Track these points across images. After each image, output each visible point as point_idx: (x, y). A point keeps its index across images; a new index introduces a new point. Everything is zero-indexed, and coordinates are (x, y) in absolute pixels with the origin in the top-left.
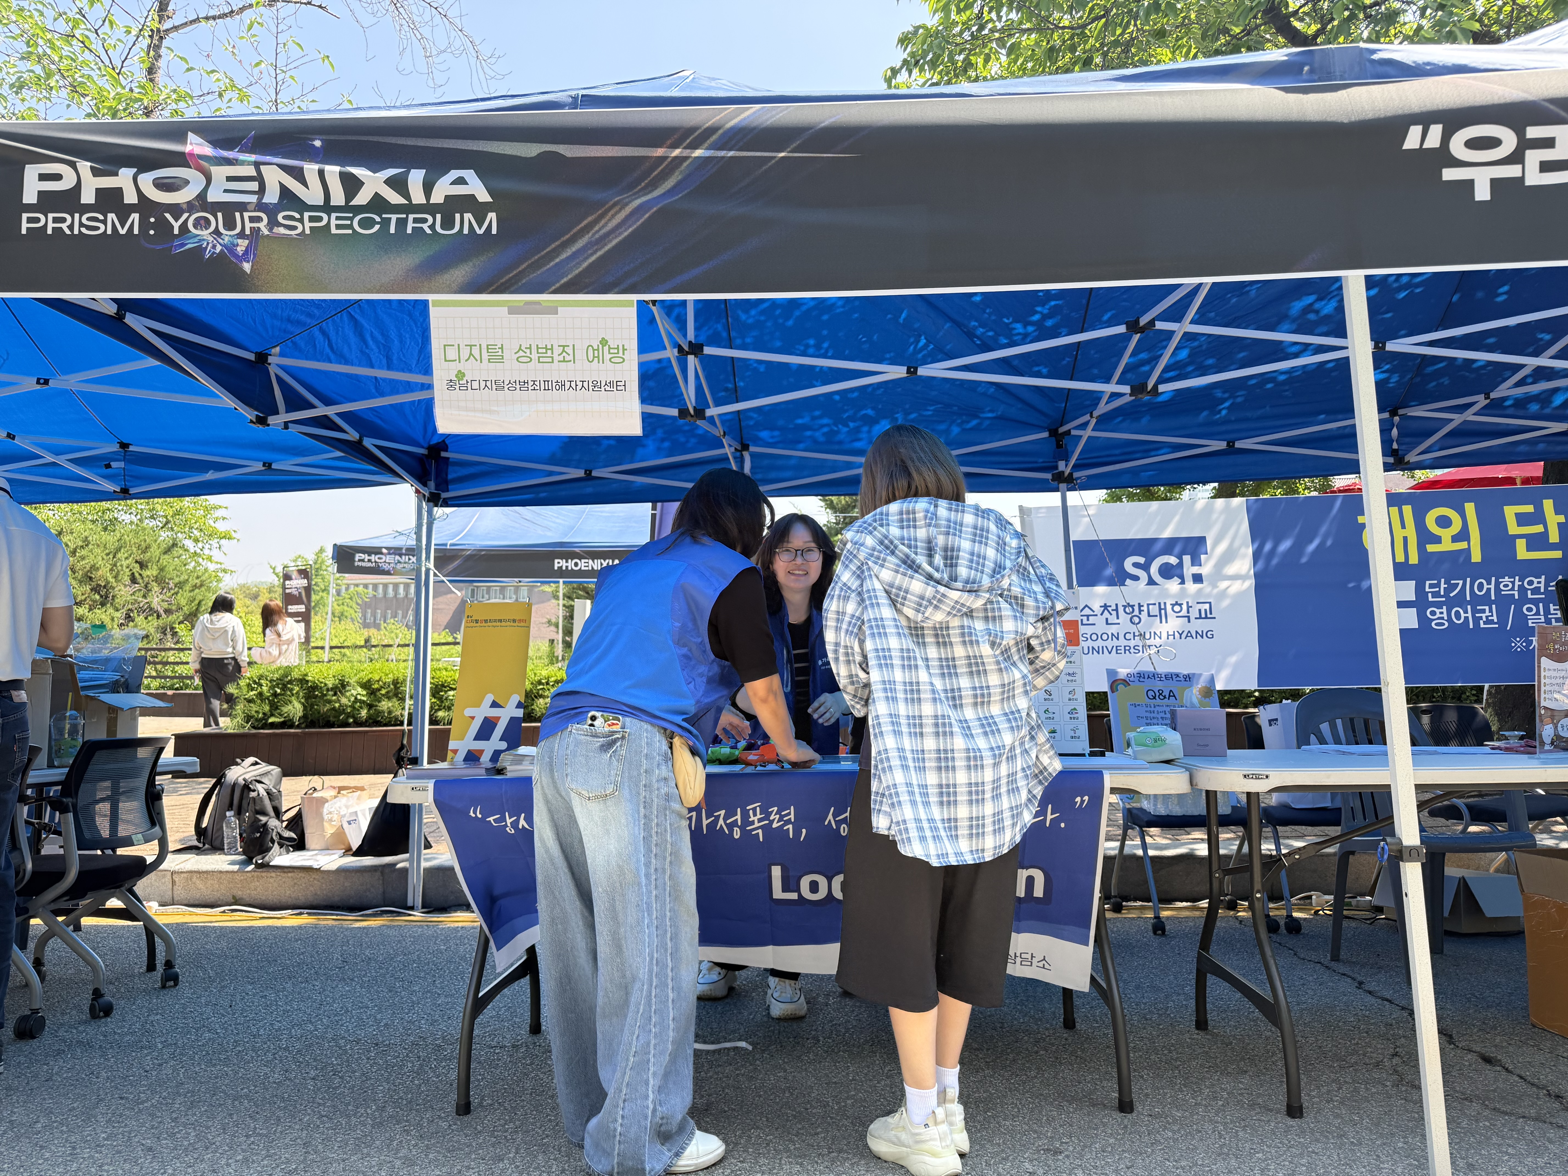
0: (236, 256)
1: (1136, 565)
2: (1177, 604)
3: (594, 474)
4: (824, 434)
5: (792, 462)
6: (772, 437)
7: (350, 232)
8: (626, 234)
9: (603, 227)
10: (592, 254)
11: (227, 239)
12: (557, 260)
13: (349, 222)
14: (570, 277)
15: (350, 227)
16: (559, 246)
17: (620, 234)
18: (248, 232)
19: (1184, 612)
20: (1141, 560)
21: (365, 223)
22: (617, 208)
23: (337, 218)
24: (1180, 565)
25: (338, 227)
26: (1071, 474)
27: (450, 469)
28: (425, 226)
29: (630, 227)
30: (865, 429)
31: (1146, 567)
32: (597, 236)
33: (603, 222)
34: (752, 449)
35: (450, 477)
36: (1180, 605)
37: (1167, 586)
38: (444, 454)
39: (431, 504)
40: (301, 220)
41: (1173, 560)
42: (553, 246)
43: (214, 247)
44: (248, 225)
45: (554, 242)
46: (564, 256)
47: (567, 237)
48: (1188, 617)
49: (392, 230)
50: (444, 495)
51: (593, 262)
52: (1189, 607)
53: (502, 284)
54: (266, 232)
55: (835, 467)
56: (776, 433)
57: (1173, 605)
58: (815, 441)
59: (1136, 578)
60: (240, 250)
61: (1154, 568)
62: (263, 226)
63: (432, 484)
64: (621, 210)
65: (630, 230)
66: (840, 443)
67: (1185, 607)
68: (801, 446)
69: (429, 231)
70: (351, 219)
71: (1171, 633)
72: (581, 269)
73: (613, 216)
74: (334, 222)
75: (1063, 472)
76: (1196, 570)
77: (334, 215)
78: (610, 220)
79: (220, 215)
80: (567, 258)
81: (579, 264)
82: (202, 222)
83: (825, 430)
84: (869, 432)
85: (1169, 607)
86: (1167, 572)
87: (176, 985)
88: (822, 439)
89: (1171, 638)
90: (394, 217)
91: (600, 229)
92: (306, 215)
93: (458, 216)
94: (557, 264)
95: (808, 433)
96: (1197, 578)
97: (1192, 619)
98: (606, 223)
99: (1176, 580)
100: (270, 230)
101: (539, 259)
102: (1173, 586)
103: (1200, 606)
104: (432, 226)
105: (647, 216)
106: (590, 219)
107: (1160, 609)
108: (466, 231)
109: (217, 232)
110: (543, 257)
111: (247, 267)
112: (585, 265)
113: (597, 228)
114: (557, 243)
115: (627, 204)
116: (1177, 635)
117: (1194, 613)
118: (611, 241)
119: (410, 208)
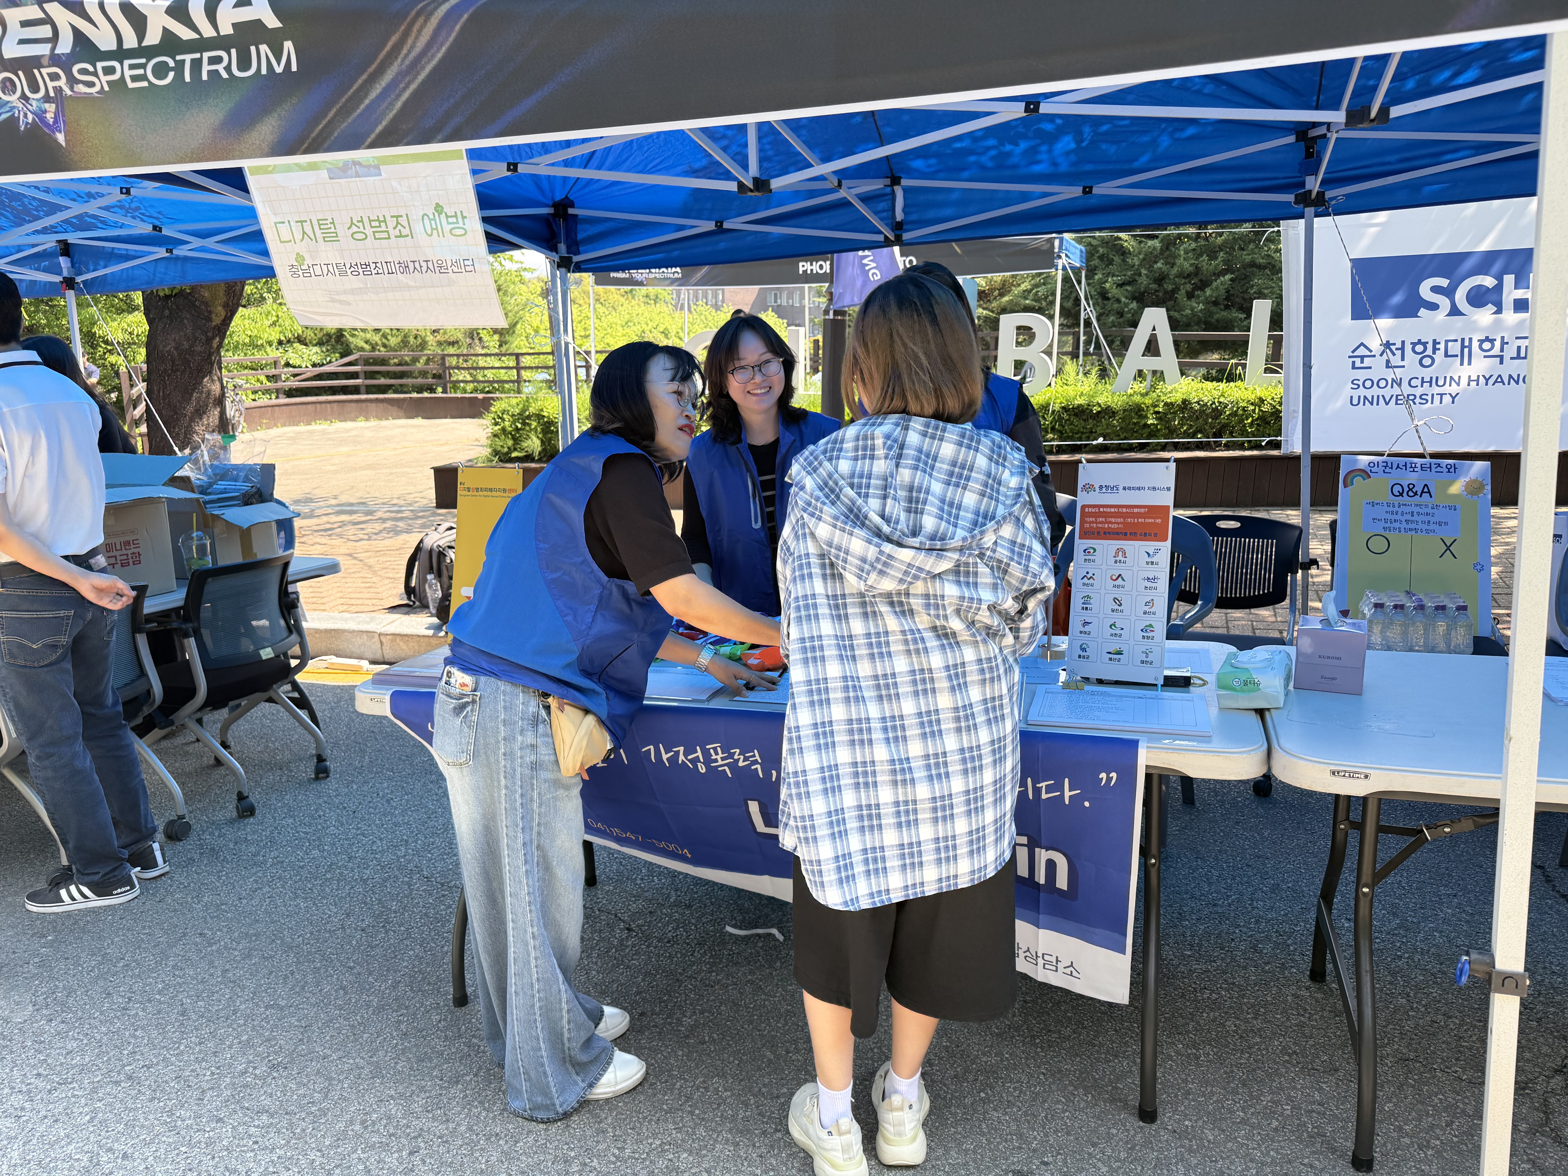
0: (47, 125)
1: (1435, 289)
2: (1487, 339)
3: (726, 225)
4: (992, 158)
5: (954, 196)
6: (929, 166)
7: (145, 84)
8: (440, 55)
9: (412, 47)
10: (404, 89)
11: (34, 103)
12: (367, 102)
13: (141, 71)
14: (384, 123)
15: (144, 77)
16: (366, 81)
17: (433, 56)
18: (52, 94)
19: (1496, 351)
20: (1444, 282)
21: (161, 71)
22: (421, 20)
23: (132, 67)
24: (1499, 288)
25: (134, 78)
26: (1321, 195)
27: (579, 227)
28: (220, 68)
29: (442, 45)
30: (1044, 148)
31: (1449, 292)
32: (407, 62)
33: (410, 42)
34: (905, 182)
35: (580, 237)
36: (1492, 341)
37: (1475, 317)
38: (571, 211)
39: (563, 270)
40: (95, 74)
41: (1489, 281)
42: (360, 81)
43: (26, 116)
44: (51, 85)
45: (360, 75)
46: (373, 95)
47: (374, 66)
48: (1501, 357)
49: (187, 78)
50: (576, 259)
51: (408, 100)
52: (1503, 343)
53: (314, 140)
54: (69, 93)
55: (1008, 199)
56: (933, 161)
57: (1481, 342)
58: (983, 167)
59: (1434, 307)
60: (50, 116)
61: (1461, 294)
62: (62, 83)
63: (562, 247)
64: (426, 22)
65: (444, 49)
66: (1015, 167)
67: (1498, 344)
68: (966, 174)
69: (225, 75)
70: (143, 66)
71: (1474, 377)
72: (394, 112)
73: (420, 31)
74: (128, 73)
75: (1310, 191)
76: (1520, 294)
77: (127, 63)
78: (417, 38)
79: (20, 73)
80: (377, 97)
81: (392, 104)
82: (8, 84)
83: (993, 153)
84: (1050, 151)
85: (1475, 345)
86: (1478, 298)
87: (328, 776)
88: (990, 164)
89: (1473, 384)
90: (188, 58)
91: (409, 52)
92: (100, 65)
93: (253, 49)
94: (367, 106)
95: (972, 158)
96: (1521, 305)
97: (1506, 359)
98: (414, 43)
99: (1491, 308)
100: (72, 89)
101: (347, 101)
102: (1484, 316)
103: (1519, 342)
104: (228, 69)
105: (458, 27)
106: (394, 39)
107: (1463, 347)
108: (264, 71)
109: (24, 97)
110: (351, 98)
111: (61, 138)
112: (399, 104)
113: (404, 51)
114: (364, 77)
115: (431, 14)
116: (1482, 380)
117: (1510, 351)
118: (423, 68)
119: (201, 45)
